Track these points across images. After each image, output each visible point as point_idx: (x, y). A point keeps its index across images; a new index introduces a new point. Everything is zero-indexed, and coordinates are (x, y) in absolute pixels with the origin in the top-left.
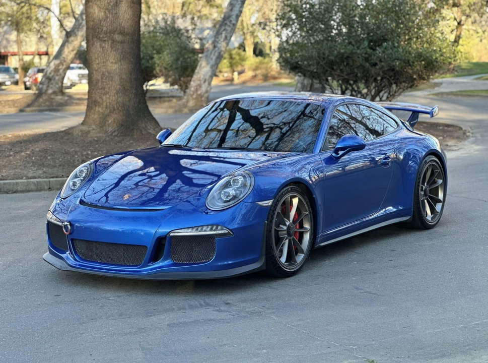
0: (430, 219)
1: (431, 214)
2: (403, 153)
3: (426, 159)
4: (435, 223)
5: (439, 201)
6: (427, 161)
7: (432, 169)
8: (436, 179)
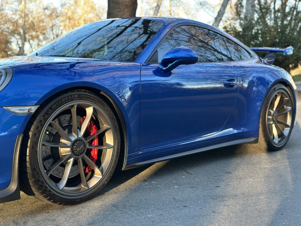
0: (277, 142)
1: (279, 138)
2: (247, 81)
3: (275, 86)
4: (282, 145)
5: (287, 126)
6: (277, 89)
7: (281, 97)
8: (285, 106)
